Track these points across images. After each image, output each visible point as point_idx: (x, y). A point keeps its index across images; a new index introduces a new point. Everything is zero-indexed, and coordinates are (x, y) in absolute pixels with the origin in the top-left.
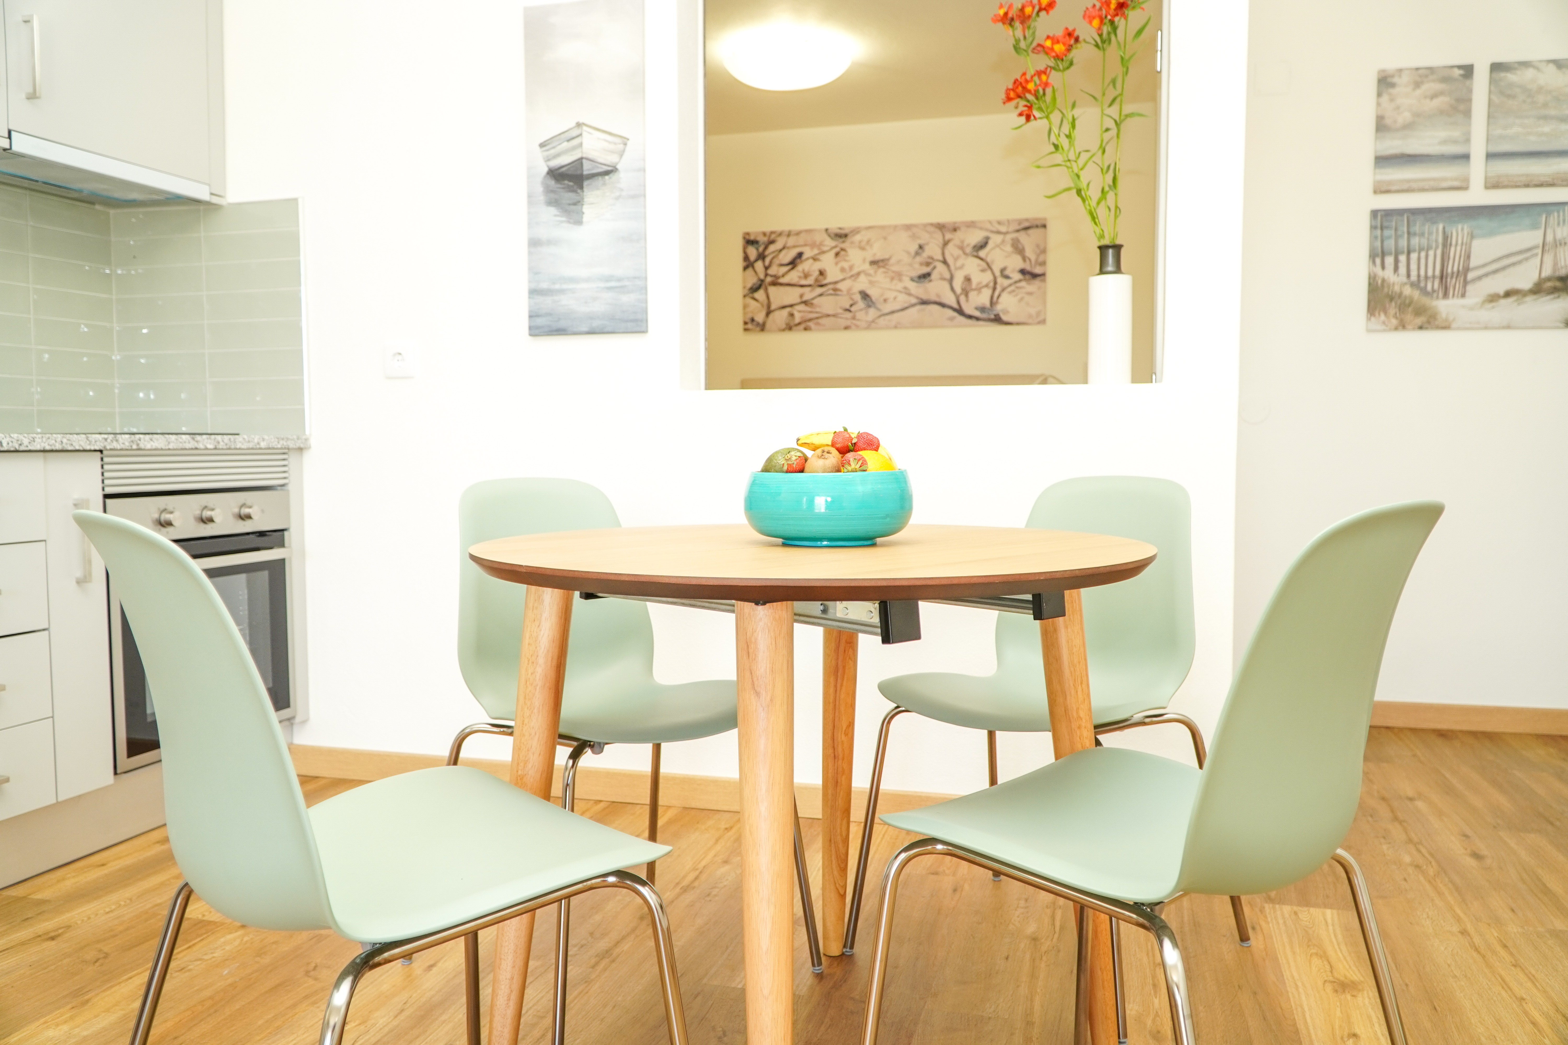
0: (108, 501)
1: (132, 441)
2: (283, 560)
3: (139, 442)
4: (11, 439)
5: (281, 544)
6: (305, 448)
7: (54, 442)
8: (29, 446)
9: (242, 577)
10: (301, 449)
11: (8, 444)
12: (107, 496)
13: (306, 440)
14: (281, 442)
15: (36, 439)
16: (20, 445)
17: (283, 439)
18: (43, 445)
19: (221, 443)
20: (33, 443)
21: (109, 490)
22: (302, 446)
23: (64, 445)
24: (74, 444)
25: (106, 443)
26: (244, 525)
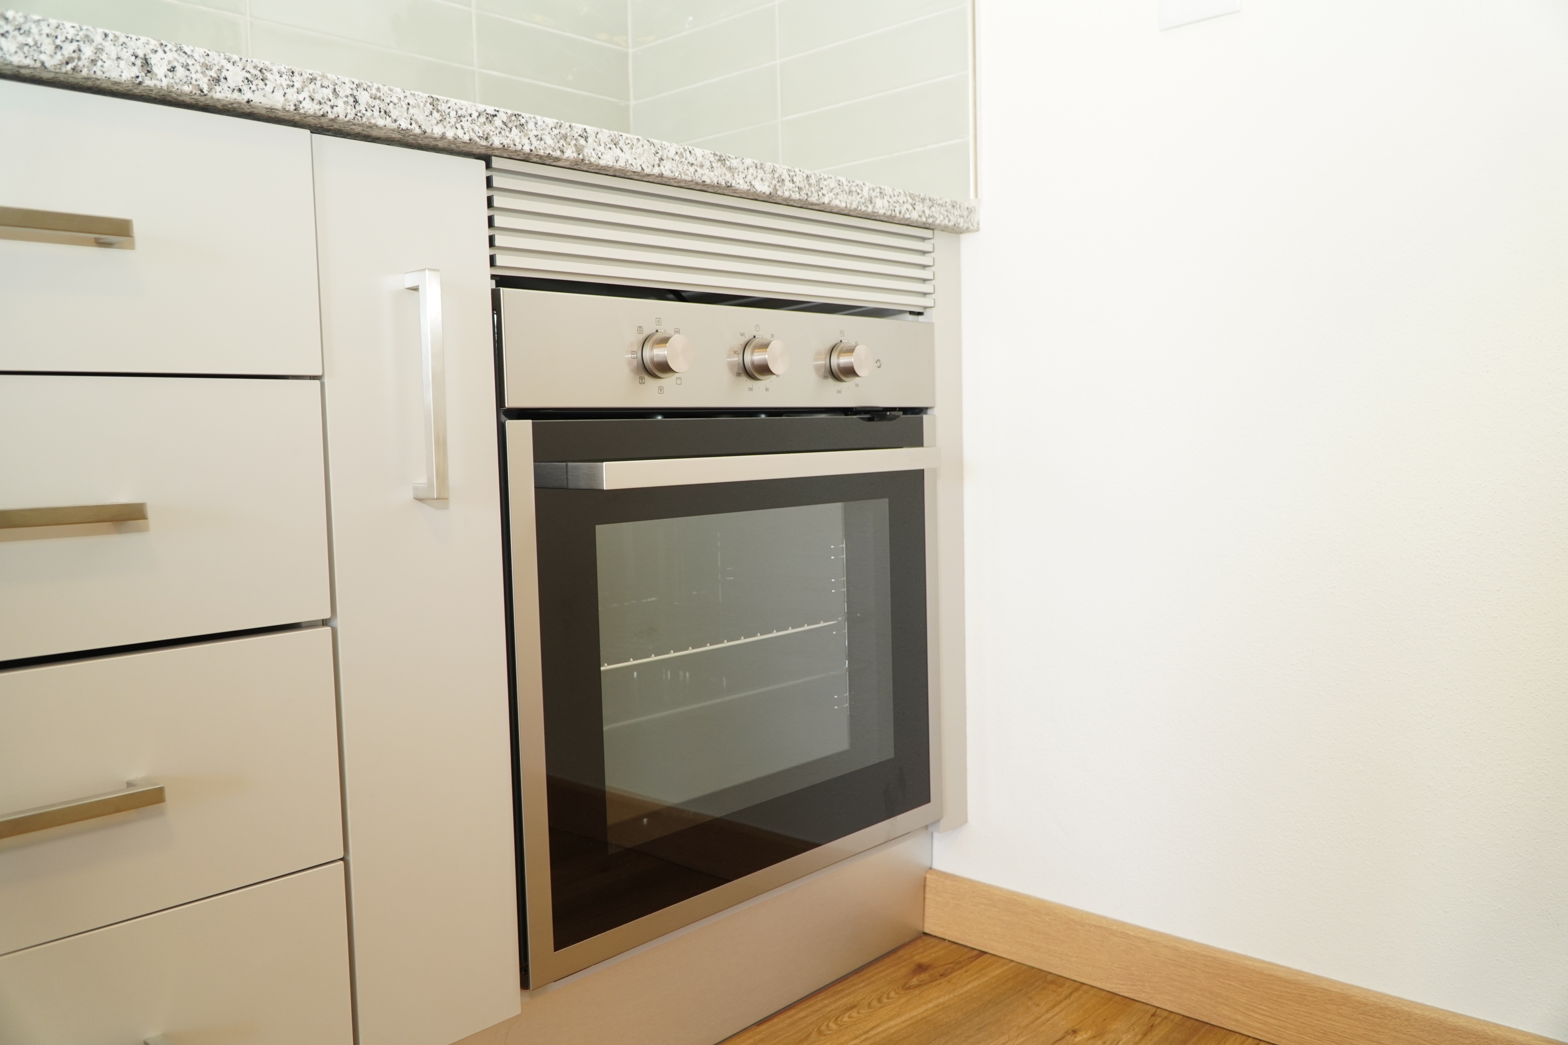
0: (506, 293)
1: (565, 137)
2: (920, 474)
3: (582, 141)
4: (183, 59)
5: (916, 440)
6: (968, 230)
7: (328, 93)
8: (245, 88)
9: (833, 512)
10: (956, 231)
11: (172, 69)
12: (503, 281)
13: (970, 210)
14: (919, 207)
15: (268, 74)
16: (218, 81)
17: (923, 200)
18: (293, 96)
19: (788, 185)
20: (261, 84)
21: (509, 263)
22: (961, 223)
23: (361, 107)
24: (394, 114)
25: (488, 128)
26: (839, 392)
